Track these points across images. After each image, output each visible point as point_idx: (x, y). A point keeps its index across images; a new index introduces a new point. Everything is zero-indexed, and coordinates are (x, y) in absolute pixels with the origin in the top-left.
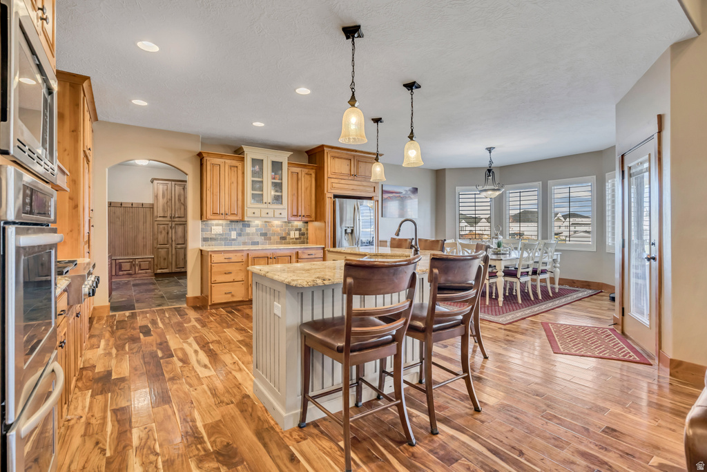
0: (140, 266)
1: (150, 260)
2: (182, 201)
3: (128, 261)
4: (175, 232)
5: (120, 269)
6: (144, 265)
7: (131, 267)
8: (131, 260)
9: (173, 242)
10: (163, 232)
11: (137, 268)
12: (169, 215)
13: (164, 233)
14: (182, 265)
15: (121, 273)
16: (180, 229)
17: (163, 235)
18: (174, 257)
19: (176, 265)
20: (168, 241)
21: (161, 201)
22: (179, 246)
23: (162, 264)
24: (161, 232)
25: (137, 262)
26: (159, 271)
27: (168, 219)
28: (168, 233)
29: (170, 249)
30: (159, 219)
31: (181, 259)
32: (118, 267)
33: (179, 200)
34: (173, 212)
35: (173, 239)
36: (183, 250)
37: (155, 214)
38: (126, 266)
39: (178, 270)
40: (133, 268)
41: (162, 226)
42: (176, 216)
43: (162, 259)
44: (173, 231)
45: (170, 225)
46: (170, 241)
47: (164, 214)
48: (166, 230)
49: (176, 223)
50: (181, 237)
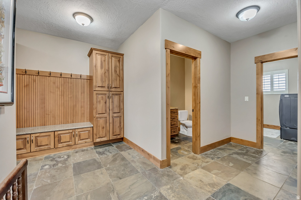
0: (80, 136)
1: (89, 129)
2: (118, 72)
3: (67, 132)
4: (113, 102)
5: (59, 141)
6: (84, 135)
7: (71, 138)
8: (71, 131)
9: (111, 111)
10: (102, 101)
11: (77, 138)
12: (106, 85)
13: (102, 102)
14: (117, 132)
15: (60, 145)
16: (116, 98)
17: (101, 105)
18: (111, 125)
19: (113, 133)
20: (106, 111)
21: (100, 71)
22: (115, 115)
23: (101, 133)
24: (100, 102)
25: (77, 133)
26: (98, 140)
27: (106, 89)
28: (106, 103)
29: (108, 118)
30: (97, 89)
31: (117, 127)
32: (56, 139)
33: (116, 71)
34: (110, 83)
35: (111, 109)
36: (119, 118)
37: (94, 84)
38: (65, 138)
39: (115, 137)
40: (73, 138)
41: (100, 96)
42: (113, 86)
43: (101, 128)
44: (111, 100)
45: (107, 95)
46: (108, 110)
47: (103, 84)
48: (104, 100)
49: (112, 93)
50: (117, 106)
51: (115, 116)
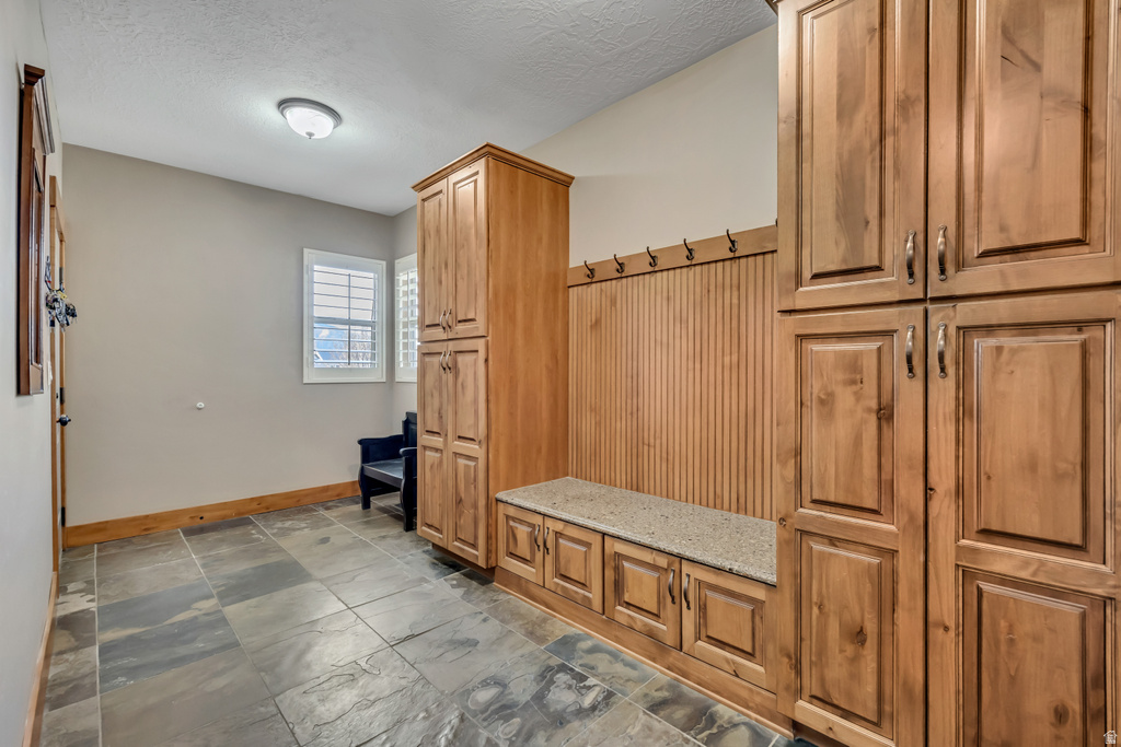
0: (703, 611)
3: (647, 557)
5: (619, 591)
6: (728, 617)
8: (662, 561)
9: (942, 507)
10: (845, 398)
11: (689, 620)
12: (898, 248)
13: (852, 413)
15: (622, 613)
17: (842, 429)
20: (885, 487)
22: (1006, 559)
23: (836, 671)
24: (827, 402)
25: (688, 584)
26: (811, 716)
27: (891, 282)
28: (885, 414)
29: (907, 569)
30: (811, 294)
34: (943, 214)
35: (943, 480)
38: (642, 586)
40: (672, 611)
42: (977, 243)
43: (834, 631)
44: (944, 392)
45: (906, 341)
46: (909, 490)
47: (855, 246)
48: (870, 388)
49: (966, 313)
50: (1032, 466)
51: (1000, 567)
